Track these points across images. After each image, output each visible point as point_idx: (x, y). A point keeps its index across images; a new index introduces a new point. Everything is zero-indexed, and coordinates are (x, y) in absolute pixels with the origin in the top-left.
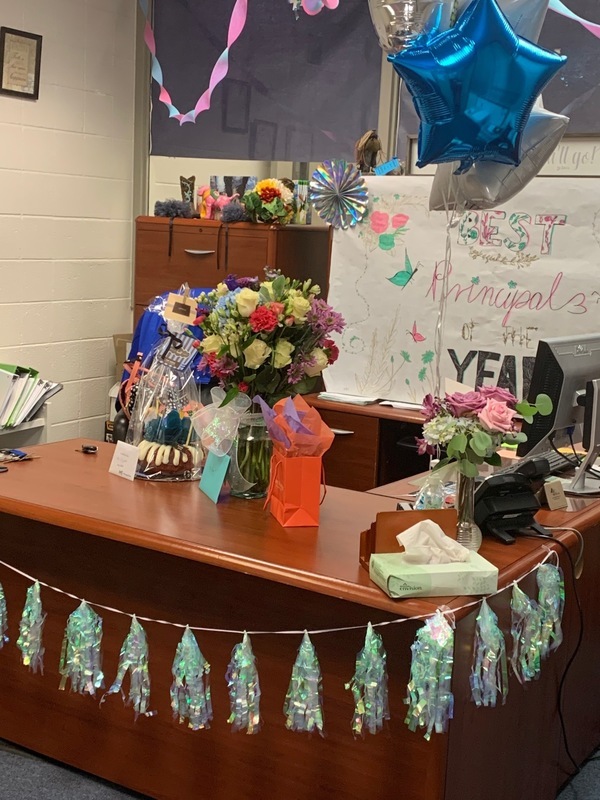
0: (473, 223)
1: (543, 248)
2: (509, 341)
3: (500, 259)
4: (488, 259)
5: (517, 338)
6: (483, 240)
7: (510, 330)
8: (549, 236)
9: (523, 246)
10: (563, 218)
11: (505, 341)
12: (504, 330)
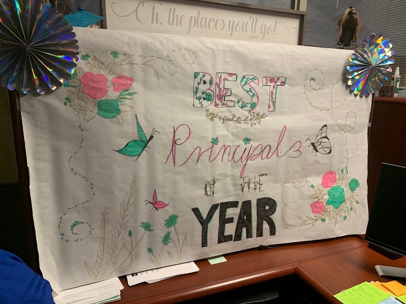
0: (208, 85)
1: (269, 107)
2: (246, 189)
3: (235, 119)
4: (225, 120)
5: (252, 185)
6: (218, 102)
7: (247, 180)
8: (274, 96)
9: (253, 106)
10: (283, 80)
11: (242, 190)
12: (241, 181)
